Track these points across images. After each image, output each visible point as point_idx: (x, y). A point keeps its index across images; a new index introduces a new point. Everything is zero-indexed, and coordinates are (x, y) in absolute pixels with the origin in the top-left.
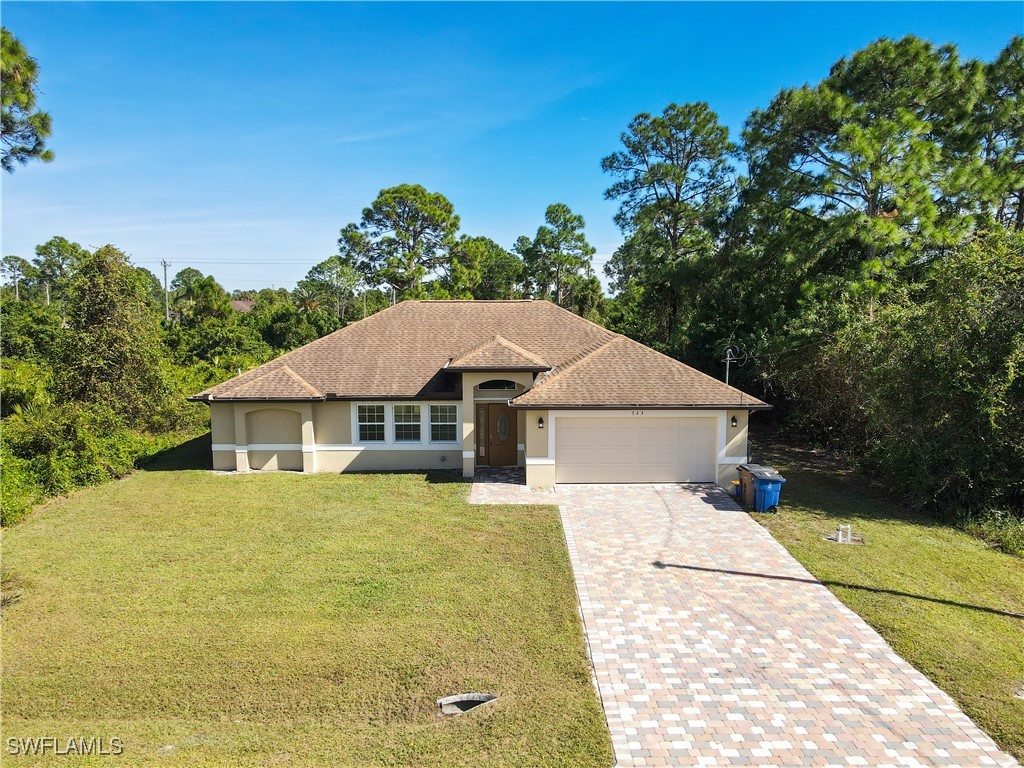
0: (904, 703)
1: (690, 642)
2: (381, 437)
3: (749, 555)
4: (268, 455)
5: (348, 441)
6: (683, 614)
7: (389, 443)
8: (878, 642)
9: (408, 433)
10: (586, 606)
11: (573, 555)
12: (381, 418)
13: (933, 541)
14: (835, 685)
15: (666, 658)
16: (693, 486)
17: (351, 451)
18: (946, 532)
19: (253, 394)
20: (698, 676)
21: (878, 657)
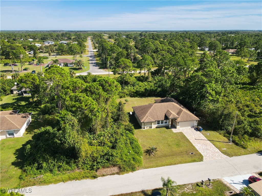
0: (216, 150)
1: (203, 147)
2: (159, 124)
3: (202, 138)
4: (148, 127)
5: (156, 124)
6: (201, 145)
7: (160, 124)
8: (214, 146)
9: (162, 123)
10: (194, 145)
11: (189, 139)
12: (160, 122)
13: (215, 134)
14: (212, 150)
15: (202, 149)
16: (192, 127)
17: (157, 125)
18: (216, 132)
19: (147, 121)
20: (204, 150)
21: (214, 147)
